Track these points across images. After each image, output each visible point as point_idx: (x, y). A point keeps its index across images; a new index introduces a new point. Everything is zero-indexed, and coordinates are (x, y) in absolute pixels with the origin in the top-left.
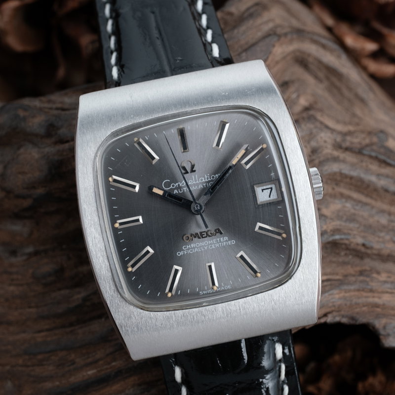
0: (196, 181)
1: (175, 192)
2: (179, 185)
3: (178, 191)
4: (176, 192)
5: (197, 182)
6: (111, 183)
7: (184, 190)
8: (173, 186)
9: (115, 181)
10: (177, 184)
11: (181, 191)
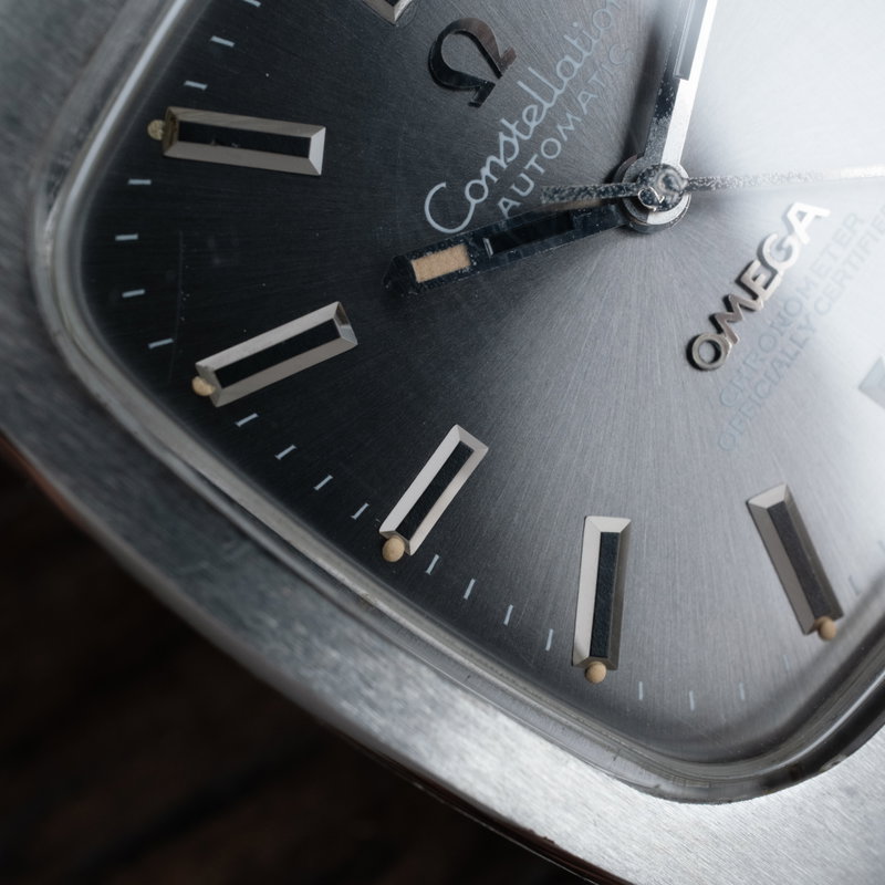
0: (548, 95)
1: (505, 211)
2: (495, 168)
3: (514, 196)
4: (505, 205)
5: (558, 92)
6: (220, 402)
7: (532, 173)
8: (477, 192)
9: (227, 375)
10: (486, 171)
11: (524, 185)
